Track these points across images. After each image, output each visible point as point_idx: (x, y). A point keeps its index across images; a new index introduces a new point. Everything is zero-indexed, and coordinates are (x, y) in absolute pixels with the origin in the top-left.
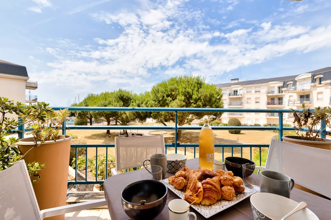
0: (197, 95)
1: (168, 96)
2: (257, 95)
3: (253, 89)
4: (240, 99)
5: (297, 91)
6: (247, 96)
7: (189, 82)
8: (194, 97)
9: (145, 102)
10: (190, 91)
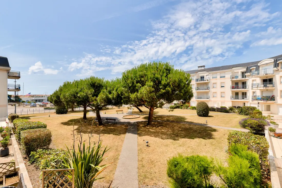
0: (166, 81)
1: (137, 82)
2: (223, 80)
3: (218, 74)
4: (207, 84)
5: (260, 75)
6: (213, 81)
7: (157, 68)
8: (163, 82)
9: (115, 89)
10: (159, 76)
